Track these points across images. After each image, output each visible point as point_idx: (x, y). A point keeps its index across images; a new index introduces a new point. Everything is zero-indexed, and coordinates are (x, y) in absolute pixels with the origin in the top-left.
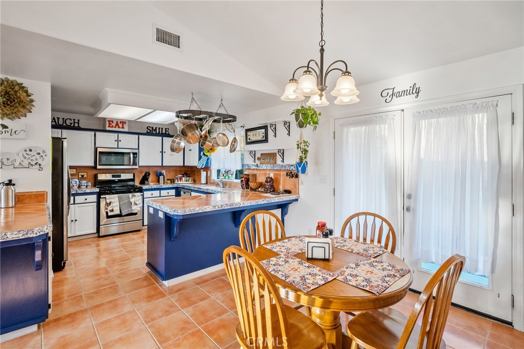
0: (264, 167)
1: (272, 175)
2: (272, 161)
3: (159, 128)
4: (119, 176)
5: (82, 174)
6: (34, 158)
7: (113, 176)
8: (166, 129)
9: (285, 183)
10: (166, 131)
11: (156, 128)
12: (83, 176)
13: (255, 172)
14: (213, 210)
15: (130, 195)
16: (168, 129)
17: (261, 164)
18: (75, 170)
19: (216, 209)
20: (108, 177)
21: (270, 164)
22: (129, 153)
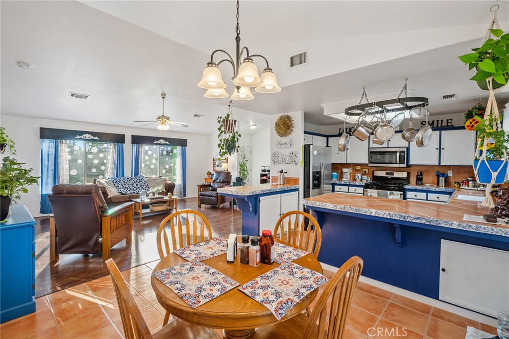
3: (438, 121)
4: (393, 174)
5: (365, 170)
6: (293, 158)
7: (387, 174)
8: (448, 120)
10: (448, 123)
11: (433, 122)
12: (365, 172)
14: (334, 209)
15: (388, 192)
16: (452, 120)
18: (360, 167)
19: (337, 209)
20: (382, 174)
22: (396, 152)
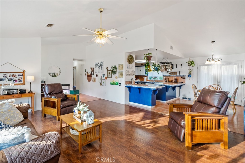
0: (172, 76)
1: (175, 78)
2: (175, 74)
6: (133, 73)
9: (180, 80)
13: (168, 77)
17: (171, 75)
21: (175, 75)
